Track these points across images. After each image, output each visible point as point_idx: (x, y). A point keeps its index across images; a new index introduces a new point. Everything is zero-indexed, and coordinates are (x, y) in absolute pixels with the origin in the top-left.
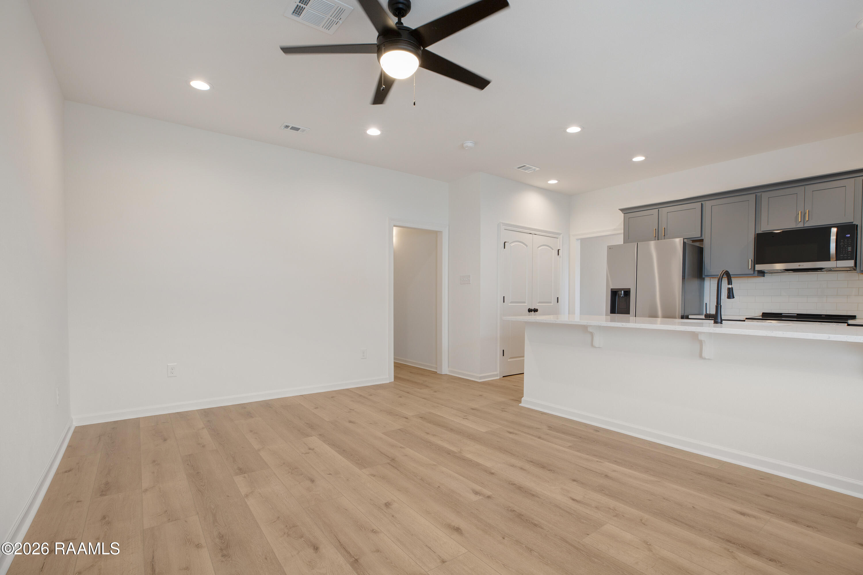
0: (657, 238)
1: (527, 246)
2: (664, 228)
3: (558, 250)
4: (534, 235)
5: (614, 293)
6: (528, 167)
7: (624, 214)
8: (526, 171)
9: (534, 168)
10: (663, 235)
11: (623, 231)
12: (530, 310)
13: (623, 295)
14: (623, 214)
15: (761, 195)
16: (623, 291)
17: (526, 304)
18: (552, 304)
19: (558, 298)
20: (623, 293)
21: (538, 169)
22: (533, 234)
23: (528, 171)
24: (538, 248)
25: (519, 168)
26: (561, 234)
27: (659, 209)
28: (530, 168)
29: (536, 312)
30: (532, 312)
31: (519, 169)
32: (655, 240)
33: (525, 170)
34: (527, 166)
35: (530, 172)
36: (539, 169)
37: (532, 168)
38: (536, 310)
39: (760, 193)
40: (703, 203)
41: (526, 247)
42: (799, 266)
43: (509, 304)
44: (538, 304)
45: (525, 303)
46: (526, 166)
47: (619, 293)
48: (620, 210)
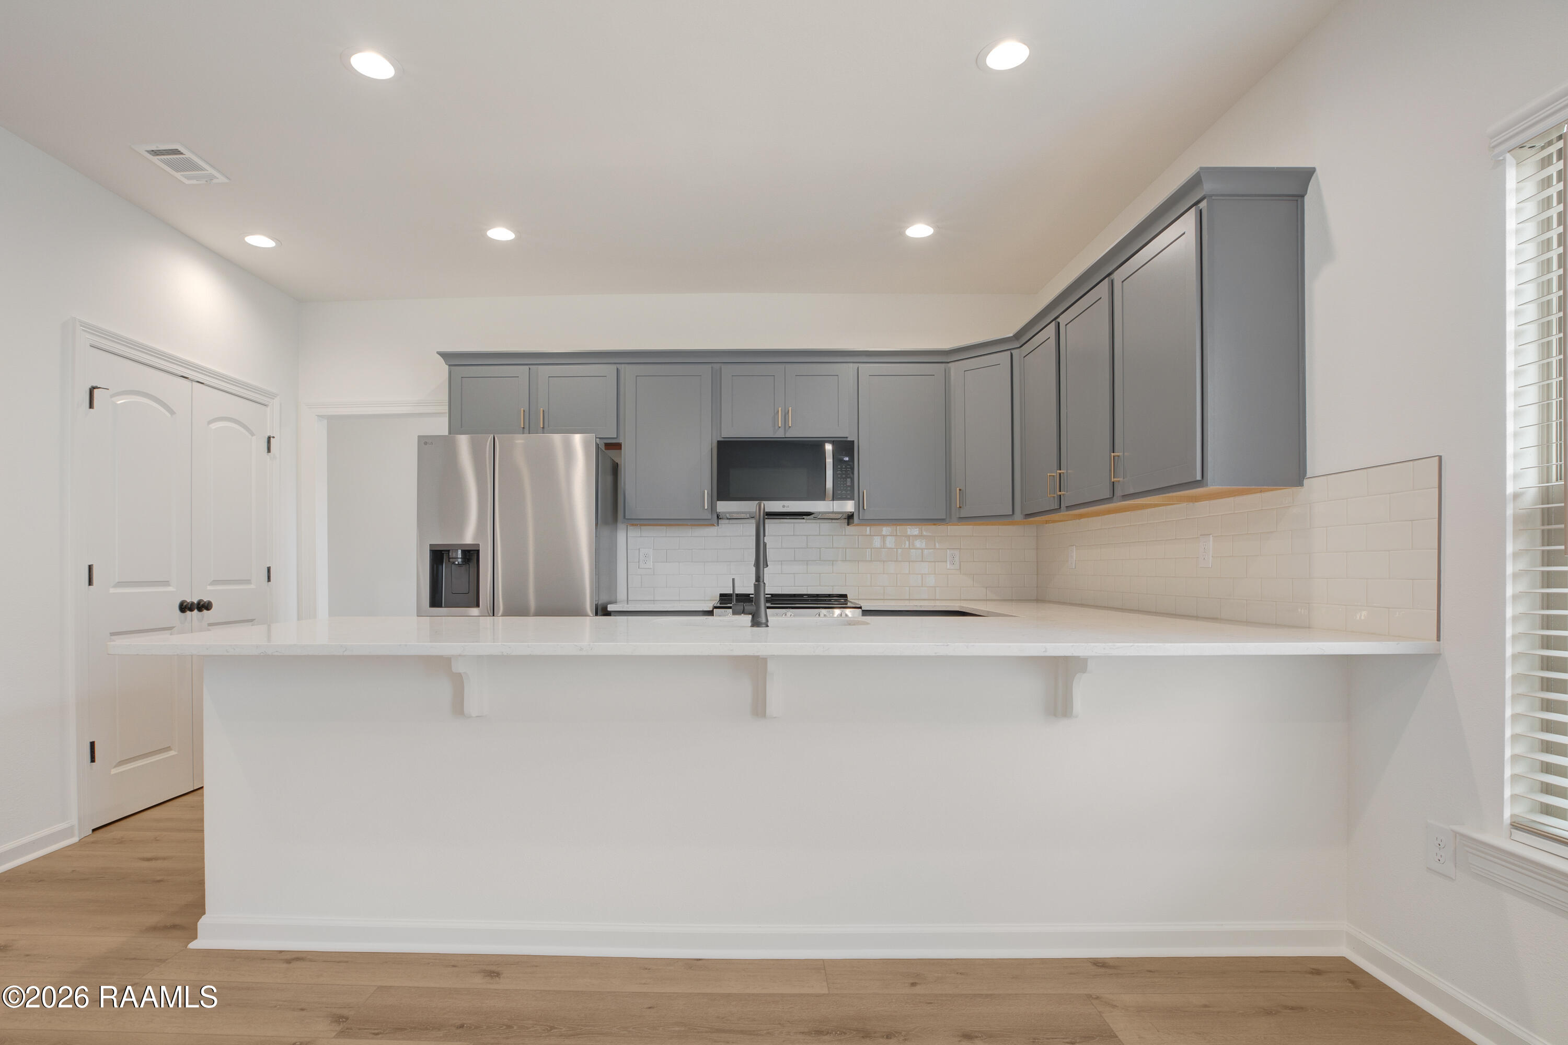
0: (527, 430)
1: (172, 412)
2: (543, 411)
3: (269, 438)
4: (194, 383)
5: (438, 556)
6: (188, 161)
7: (449, 365)
8: (178, 175)
9: (210, 170)
10: (542, 427)
11: (445, 409)
12: (184, 607)
13: (460, 560)
14: (447, 366)
15: (721, 369)
16: (460, 552)
17: (170, 589)
18: (252, 586)
19: (269, 569)
20: (460, 555)
21: (221, 179)
22: (192, 381)
23: (188, 178)
24: (210, 422)
25: (155, 153)
26: (272, 396)
27: (531, 367)
28: (197, 167)
29: (205, 612)
30: (191, 610)
31: (155, 159)
32: (523, 433)
33: (177, 171)
34: (188, 154)
35: (194, 182)
36: (226, 180)
37: (202, 169)
38: (203, 606)
39: (718, 365)
40: (621, 367)
41: (170, 415)
42: (784, 506)
43: (112, 591)
44: (209, 588)
45: (169, 585)
46: (180, 153)
47: (452, 555)
48: (438, 354)
